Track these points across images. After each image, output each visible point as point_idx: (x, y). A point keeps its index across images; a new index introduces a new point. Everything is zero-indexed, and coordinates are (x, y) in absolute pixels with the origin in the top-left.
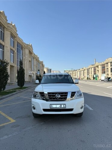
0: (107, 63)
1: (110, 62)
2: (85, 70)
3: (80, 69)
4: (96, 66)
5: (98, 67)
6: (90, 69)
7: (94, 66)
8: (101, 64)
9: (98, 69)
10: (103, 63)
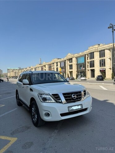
0: (53, 63)
1: (56, 62)
2: (32, 69)
3: (26, 68)
4: (44, 66)
5: (45, 66)
6: (38, 68)
7: (41, 65)
8: (48, 64)
9: (45, 69)
10: (49, 63)
